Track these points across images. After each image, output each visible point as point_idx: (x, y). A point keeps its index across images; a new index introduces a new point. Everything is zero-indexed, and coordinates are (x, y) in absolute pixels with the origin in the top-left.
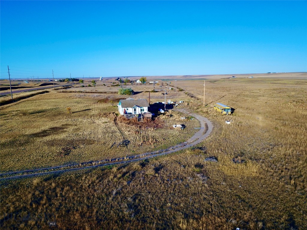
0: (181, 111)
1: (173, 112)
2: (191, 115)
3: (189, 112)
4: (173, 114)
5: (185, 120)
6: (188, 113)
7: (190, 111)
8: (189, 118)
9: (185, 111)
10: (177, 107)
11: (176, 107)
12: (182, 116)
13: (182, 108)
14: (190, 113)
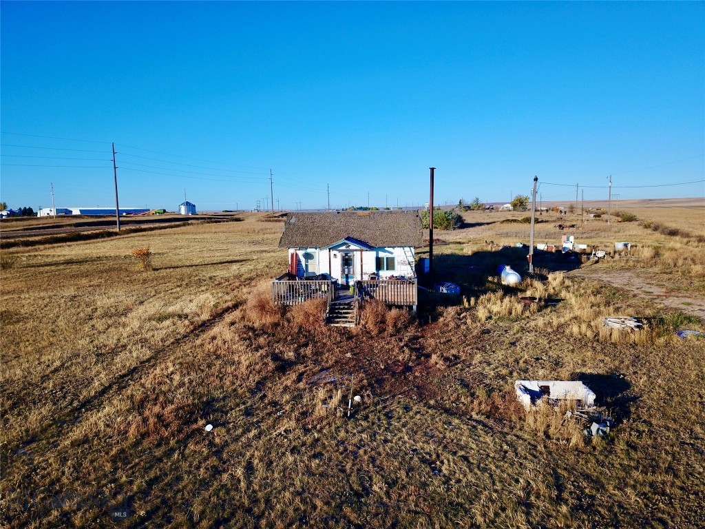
0: (618, 281)
1: (568, 282)
2: (673, 302)
3: (662, 286)
4: (563, 294)
5: (635, 337)
6: (656, 291)
7: (669, 285)
8: (662, 320)
9: (637, 282)
10: (598, 265)
11: (597, 262)
12: (617, 310)
13: (622, 269)
14: (670, 292)
